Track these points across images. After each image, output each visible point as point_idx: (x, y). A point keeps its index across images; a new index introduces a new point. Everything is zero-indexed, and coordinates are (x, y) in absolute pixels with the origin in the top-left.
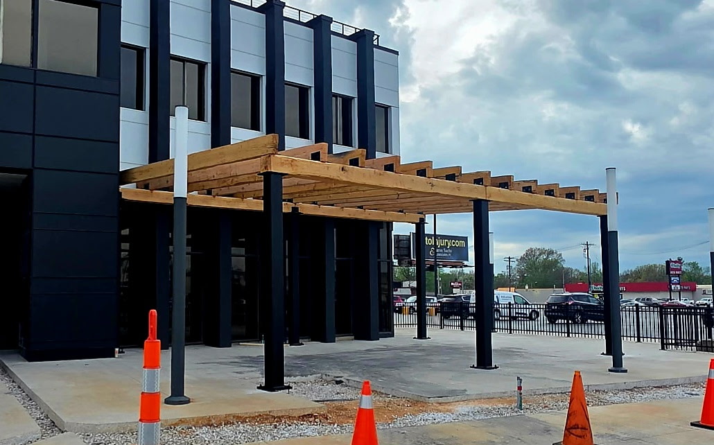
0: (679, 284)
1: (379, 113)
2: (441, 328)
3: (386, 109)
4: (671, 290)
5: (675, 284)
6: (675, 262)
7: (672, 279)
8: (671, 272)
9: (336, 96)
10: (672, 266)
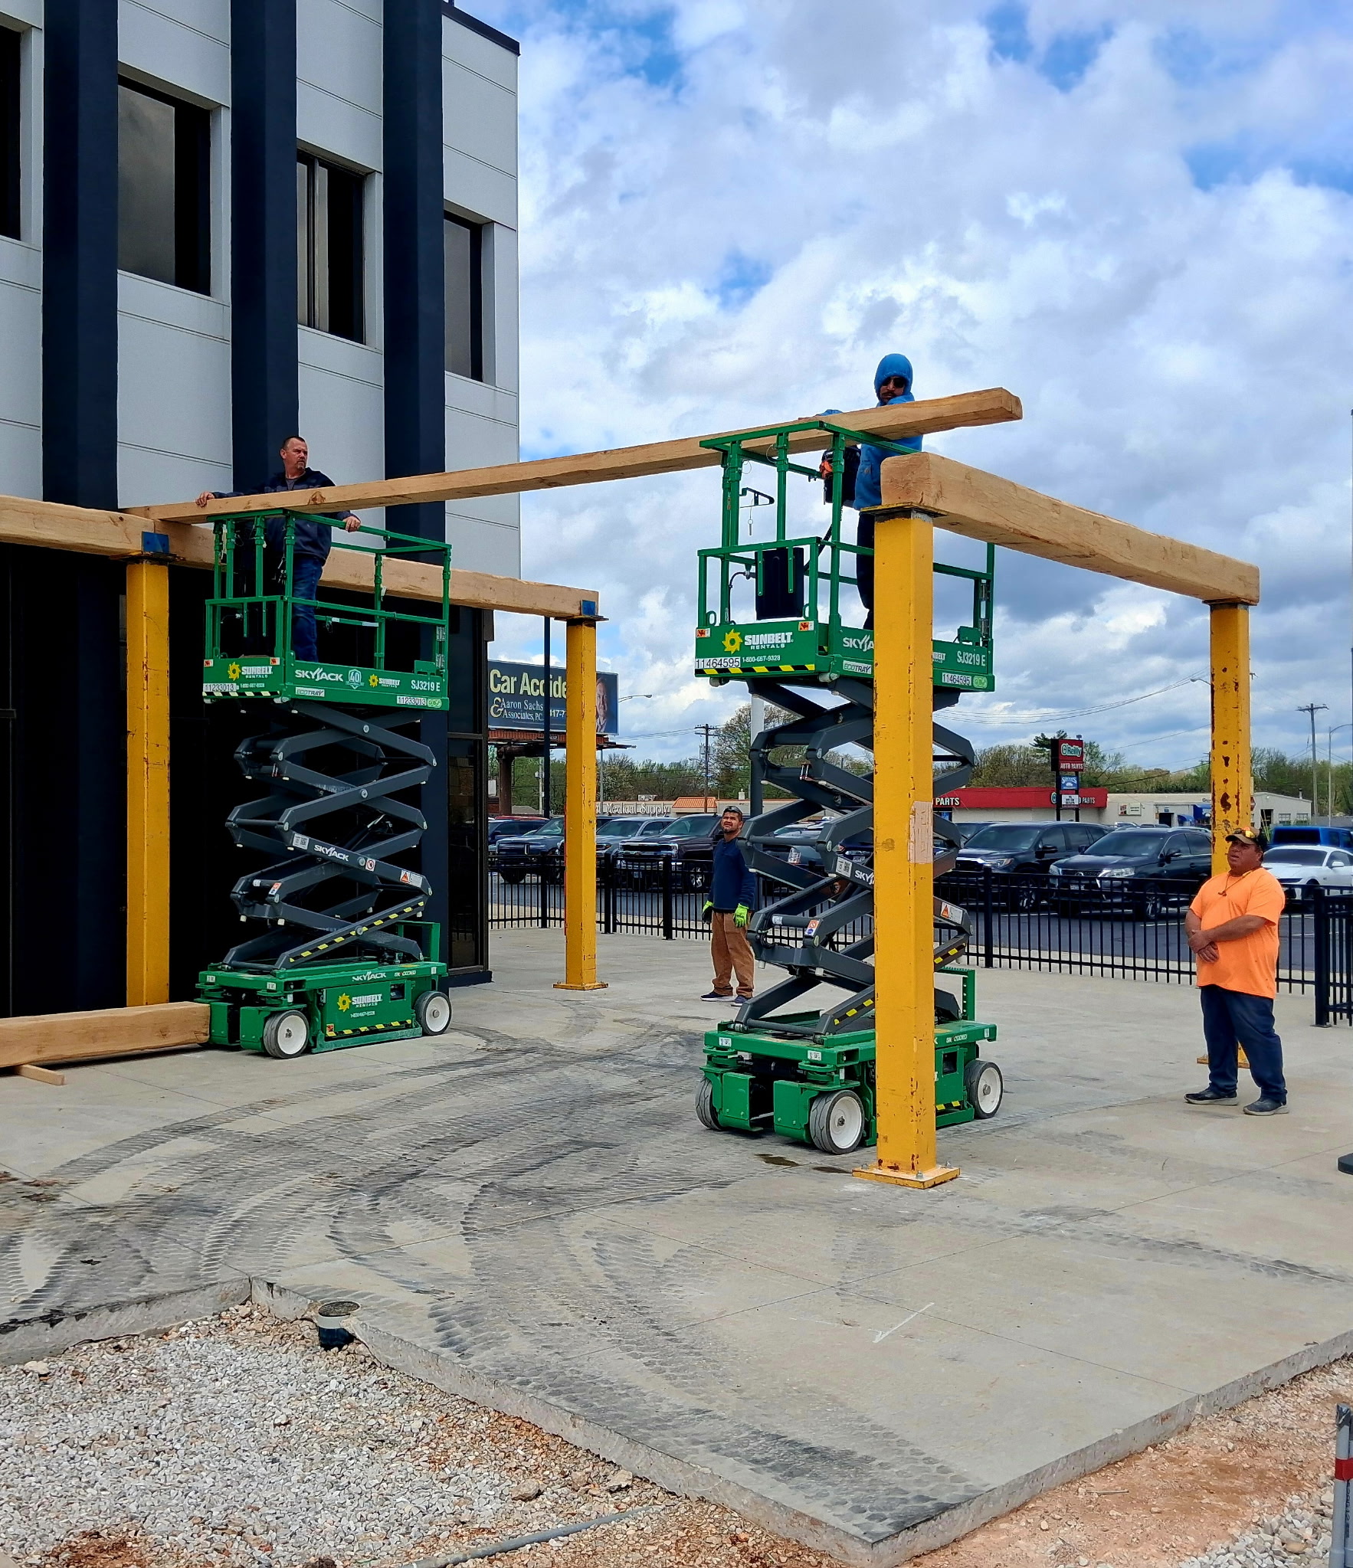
0: (1077, 792)
1: (455, 242)
2: (607, 931)
3: (478, 230)
4: (1059, 807)
5: (1068, 792)
6: (1072, 742)
7: (1064, 780)
8: (1063, 766)
9: (310, 157)
10: (1065, 750)
